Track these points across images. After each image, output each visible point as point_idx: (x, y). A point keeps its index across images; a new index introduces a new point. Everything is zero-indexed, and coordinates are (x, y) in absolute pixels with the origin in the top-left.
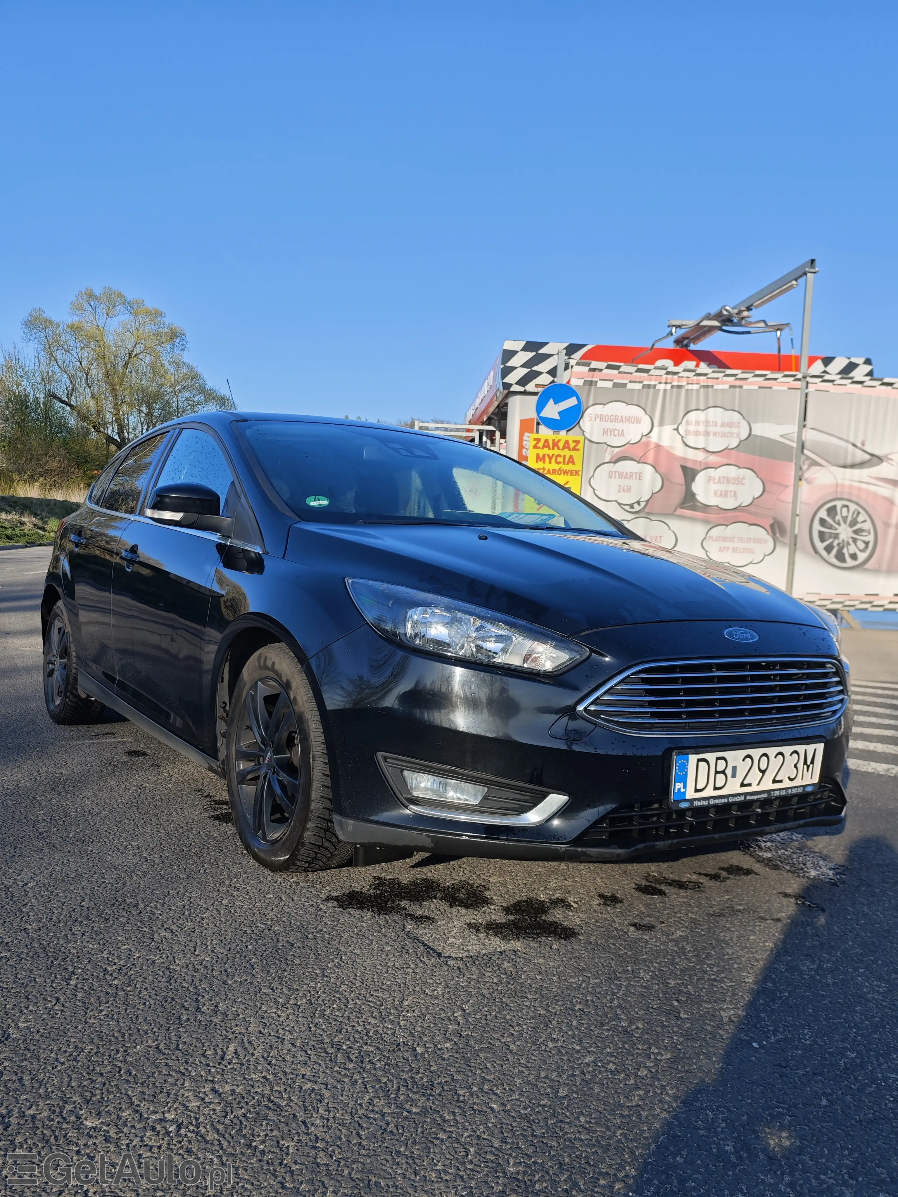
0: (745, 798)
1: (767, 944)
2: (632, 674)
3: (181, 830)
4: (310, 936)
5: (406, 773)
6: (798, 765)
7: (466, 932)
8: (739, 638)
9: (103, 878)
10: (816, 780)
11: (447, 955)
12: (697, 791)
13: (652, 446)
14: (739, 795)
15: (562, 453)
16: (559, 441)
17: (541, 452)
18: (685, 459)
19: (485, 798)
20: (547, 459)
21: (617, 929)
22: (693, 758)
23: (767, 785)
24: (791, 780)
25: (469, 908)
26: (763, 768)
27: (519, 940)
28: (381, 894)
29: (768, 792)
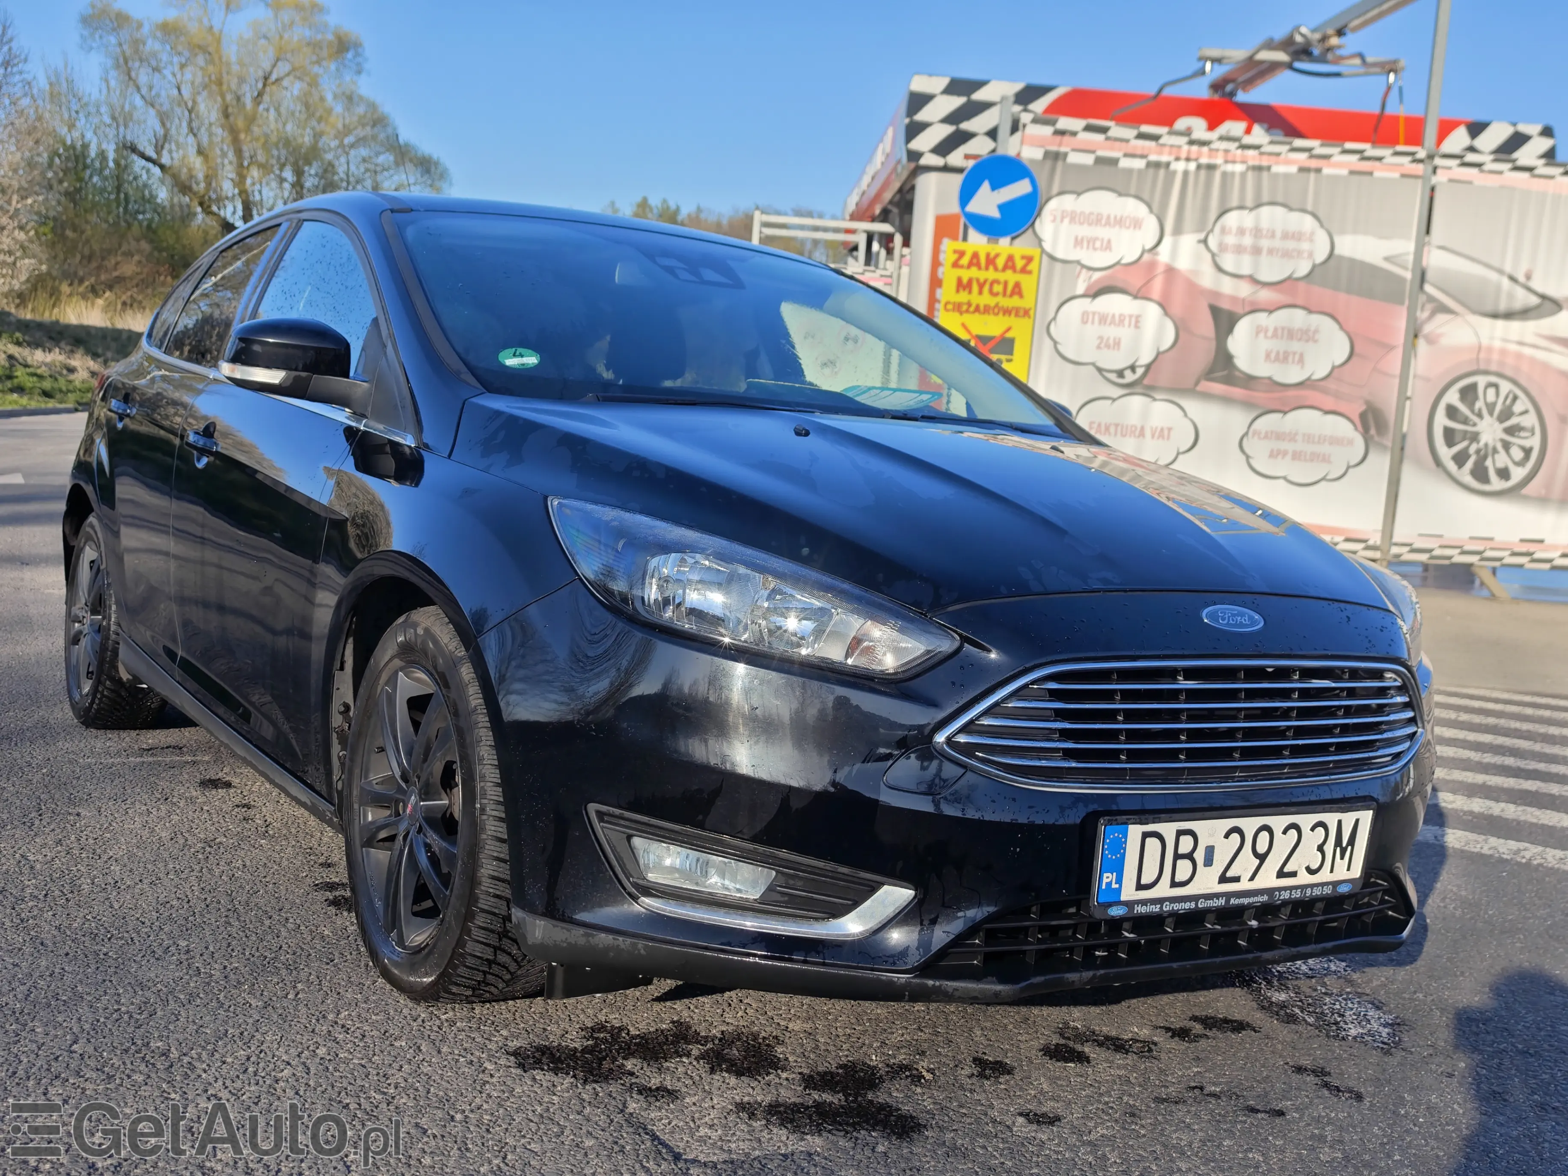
0: (1227, 901)
1: (1251, 1156)
2: (1033, 682)
3: (267, 922)
4: (458, 1117)
5: (637, 841)
6: (1325, 848)
7: (732, 1117)
8: (1228, 624)
9: (118, 1002)
10: (1356, 872)
11: (691, 1157)
12: (1140, 887)
13: (1160, 269)
14: (1217, 896)
15: (1002, 276)
16: (997, 256)
17: (966, 275)
18: (1216, 294)
19: (770, 889)
20: (975, 288)
21: (994, 1121)
22: (1135, 831)
23: (1268, 879)
24: (1311, 871)
25: (743, 1075)
26: (1262, 848)
27: (820, 1135)
28: (596, 1045)
29: (1270, 891)
